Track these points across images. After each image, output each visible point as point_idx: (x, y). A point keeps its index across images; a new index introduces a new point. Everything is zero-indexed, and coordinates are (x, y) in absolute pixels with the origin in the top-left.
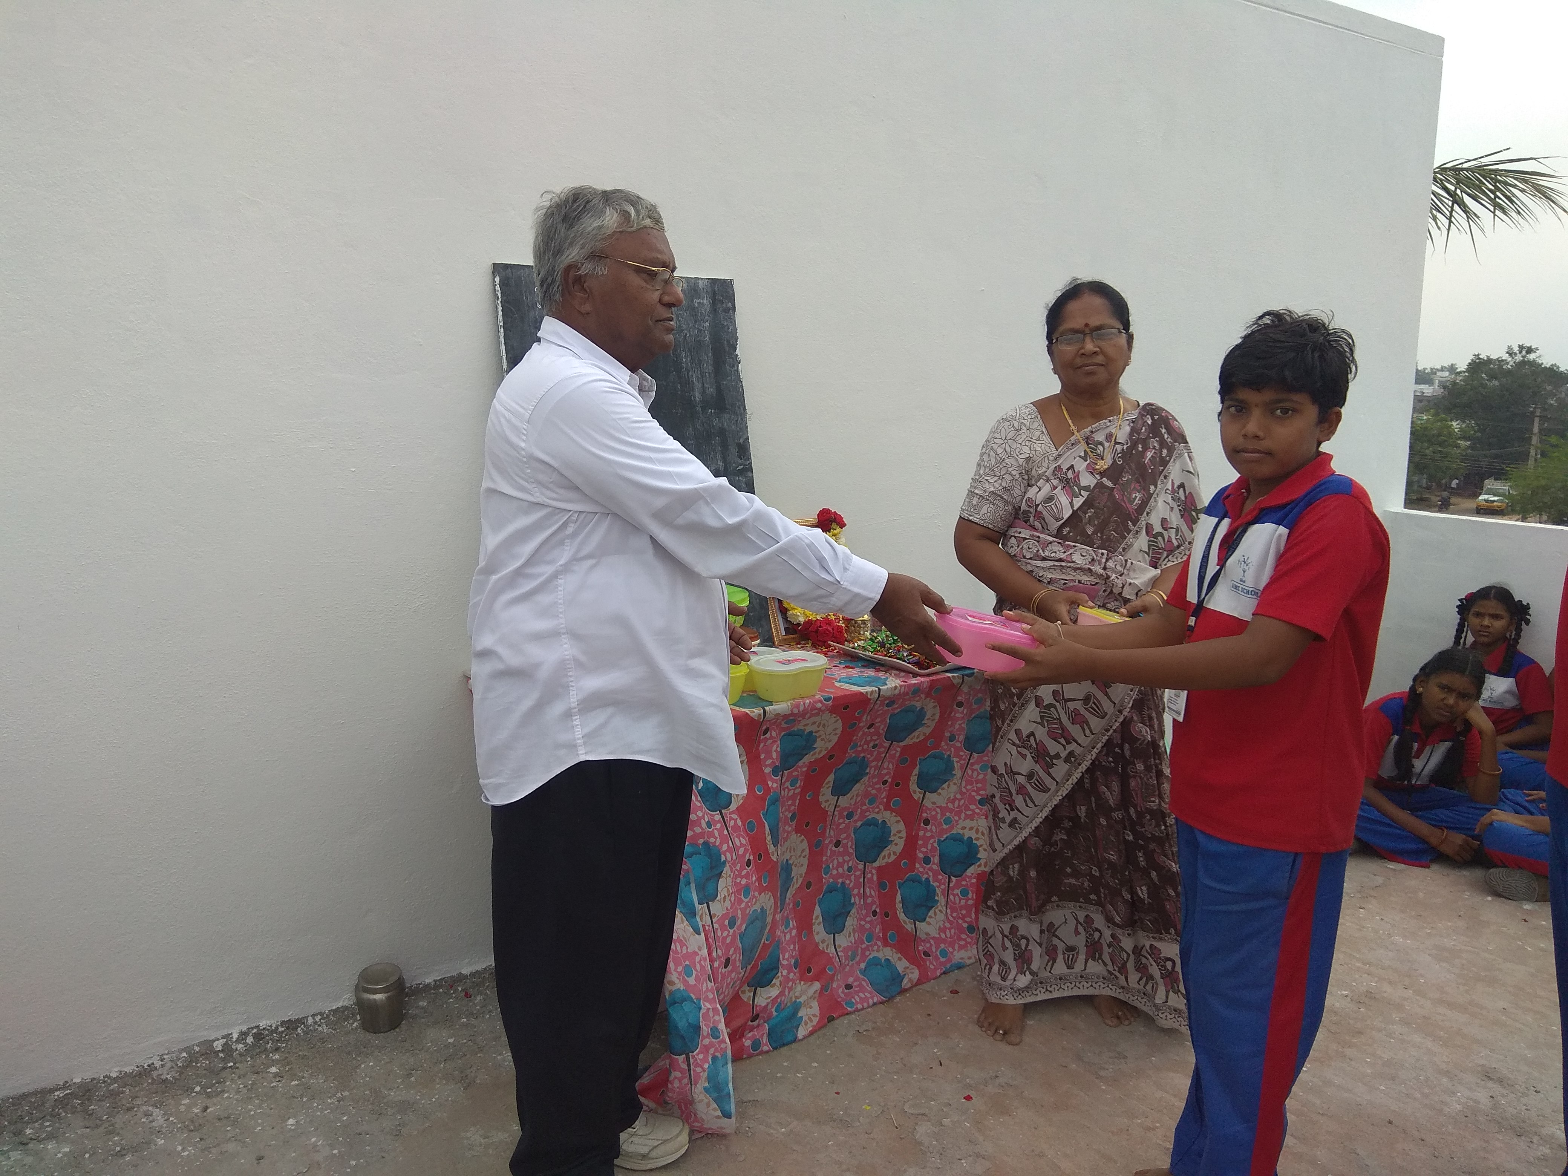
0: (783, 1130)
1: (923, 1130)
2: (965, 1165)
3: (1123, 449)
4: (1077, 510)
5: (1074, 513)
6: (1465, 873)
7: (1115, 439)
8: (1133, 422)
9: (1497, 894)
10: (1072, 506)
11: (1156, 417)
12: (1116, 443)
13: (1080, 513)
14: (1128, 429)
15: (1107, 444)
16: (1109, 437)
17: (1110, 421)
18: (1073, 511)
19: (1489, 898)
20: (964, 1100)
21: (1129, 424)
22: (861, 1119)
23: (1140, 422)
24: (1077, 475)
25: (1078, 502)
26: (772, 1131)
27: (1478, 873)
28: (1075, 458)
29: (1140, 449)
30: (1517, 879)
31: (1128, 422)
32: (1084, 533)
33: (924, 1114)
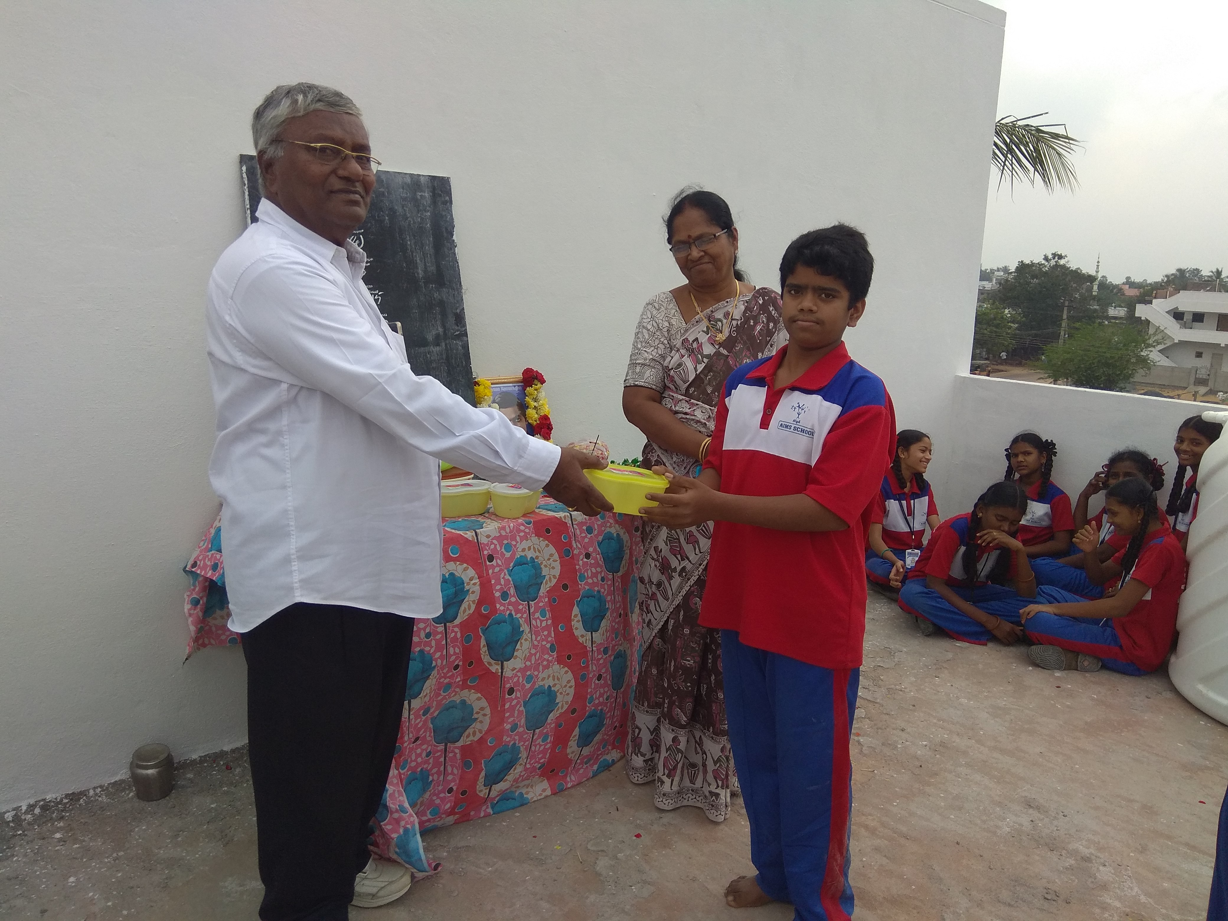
0: (490, 869)
1: (603, 864)
2: (634, 890)
3: (737, 324)
4: (699, 374)
5: (697, 376)
6: (1012, 649)
7: (732, 317)
8: (747, 302)
9: (1036, 665)
10: (696, 370)
11: (766, 298)
12: (732, 319)
13: (702, 376)
14: (743, 308)
15: (725, 321)
16: (726, 315)
17: (727, 302)
18: (696, 374)
19: (1031, 668)
20: (635, 838)
21: (744, 304)
22: (553, 857)
23: (753, 302)
24: (700, 346)
25: (700, 367)
26: (481, 870)
27: (1023, 649)
28: (699, 332)
29: (752, 324)
30: (1050, 653)
31: (742, 302)
32: (705, 392)
33: (603, 851)
